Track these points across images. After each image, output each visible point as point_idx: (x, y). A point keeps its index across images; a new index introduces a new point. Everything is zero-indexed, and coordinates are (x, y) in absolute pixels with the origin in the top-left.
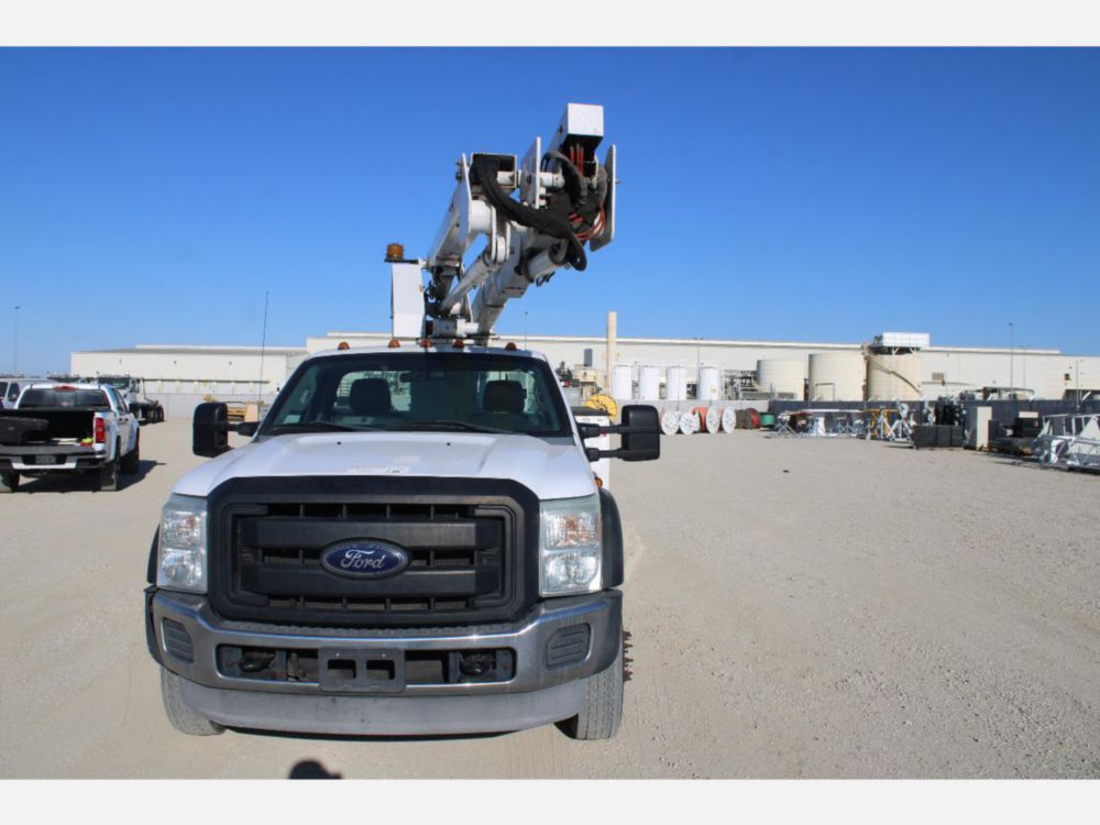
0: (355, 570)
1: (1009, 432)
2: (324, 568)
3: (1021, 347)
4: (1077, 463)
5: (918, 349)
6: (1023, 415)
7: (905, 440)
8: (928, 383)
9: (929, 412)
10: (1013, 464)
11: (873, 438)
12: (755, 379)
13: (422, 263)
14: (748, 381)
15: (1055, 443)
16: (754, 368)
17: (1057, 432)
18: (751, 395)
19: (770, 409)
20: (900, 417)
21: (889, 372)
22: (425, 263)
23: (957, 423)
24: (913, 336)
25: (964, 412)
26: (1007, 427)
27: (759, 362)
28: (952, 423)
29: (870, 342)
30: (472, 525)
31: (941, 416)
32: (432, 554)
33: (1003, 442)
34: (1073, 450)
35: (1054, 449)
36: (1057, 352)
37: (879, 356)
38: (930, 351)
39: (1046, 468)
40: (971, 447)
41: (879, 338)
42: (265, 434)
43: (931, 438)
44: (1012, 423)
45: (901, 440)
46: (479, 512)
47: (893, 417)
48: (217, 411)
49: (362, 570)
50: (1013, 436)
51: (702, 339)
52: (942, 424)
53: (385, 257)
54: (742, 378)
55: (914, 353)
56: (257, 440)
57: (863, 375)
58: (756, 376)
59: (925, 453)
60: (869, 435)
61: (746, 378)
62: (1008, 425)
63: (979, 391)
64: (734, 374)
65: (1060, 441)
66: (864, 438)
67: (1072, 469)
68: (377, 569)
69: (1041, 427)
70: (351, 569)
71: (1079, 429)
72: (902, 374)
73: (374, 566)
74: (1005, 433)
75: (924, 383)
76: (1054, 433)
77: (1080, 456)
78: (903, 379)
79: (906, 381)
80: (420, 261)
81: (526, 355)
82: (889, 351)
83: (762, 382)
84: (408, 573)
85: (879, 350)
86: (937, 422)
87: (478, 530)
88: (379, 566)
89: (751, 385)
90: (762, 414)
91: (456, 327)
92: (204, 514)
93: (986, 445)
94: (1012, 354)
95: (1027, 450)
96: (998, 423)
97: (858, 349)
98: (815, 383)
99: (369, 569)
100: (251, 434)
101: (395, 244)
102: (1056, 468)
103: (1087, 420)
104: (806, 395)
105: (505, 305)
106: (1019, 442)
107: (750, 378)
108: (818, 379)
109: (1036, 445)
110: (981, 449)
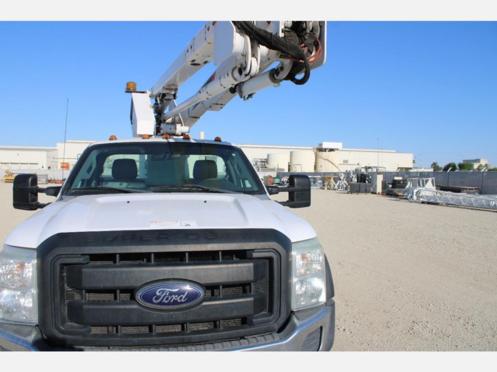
0: (164, 304)
1: (390, 186)
2: (139, 304)
3: (381, 149)
4: (426, 200)
5: (337, 149)
6: (396, 178)
7: (342, 190)
8: (341, 164)
9: (353, 177)
10: (397, 200)
11: (328, 189)
12: (266, 162)
13: (149, 93)
14: (263, 163)
15: (415, 191)
16: (266, 157)
17: (414, 186)
18: (265, 169)
19: (277, 176)
20: (340, 179)
21: (325, 159)
22: (150, 93)
23: (367, 182)
24: (335, 144)
25: (370, 177)
26: (389, 184)
27: (268, 155)
28: (364, 182)
29: (317, 146)
30: (251, 265)
31: (359, 179)
32: (221, 287)
33: (389, 191)
34: (422, 193)
35: (415, 194)
36: (394, 151)
37: (321, 152)
38: (342, 150)
39: (411, 202)
40: (374, 193)
41: (321, 145)
42: (66, 195)
43: (357, 189)
44: (392, 182)
45: (340, 189)
46: (255, 255)
47: (336, 180)
48: (30, 180)
49: (169, 304)
50: (392, 187)
51: (243, 144)
52: (360, 182)
53: (125, 90)
54: (260, 162)
55: (336, 151)
56: (61, 199)
57: (314, 161)
58: (266, 161)
59: (354, 196)
60: (326, 188)
61: (262, 162)
62: (390, 182)
63: (363, 168)
64: (257, 160)
65: (417, 190)
66: (324, 189)
67: (423, 203)
68: (181, 303)
69: (406, 184)
70: (161, 303)
71: (423, 186)
72: (331, 161)
73: (179, 301)
74: (389, 186)
75: (340, 164)
76: (413, 186)
77: (427, 197)
78: (331, 162)
79: (332, 163)
80: (148, 92)
81: (229, 145)
82: (325, 150)
83: (269, 164)
84: (205, 303)
85: (321, 150)
86: (358, 182)
87: (256, 268)
88: (183, 300)
89: (264, 165)
90: (275, 178)
91: (176, 129)
92: (35, 261)
93: (381, 192)
94: (379, 152)
95: (400, 194)
96: (386, 182)
97: (312, 149)
98: (293, 164)
99: (175, 303)
100: (56, 195)
101: (131, 82)
102: (416, 202)
103: (427, 181)
104: (289, 170)
105: (201, 117)
106: (396, 190)
107: (264, 162)
108: (295, 162)
109: (406, 191)
110: (378, 194)
